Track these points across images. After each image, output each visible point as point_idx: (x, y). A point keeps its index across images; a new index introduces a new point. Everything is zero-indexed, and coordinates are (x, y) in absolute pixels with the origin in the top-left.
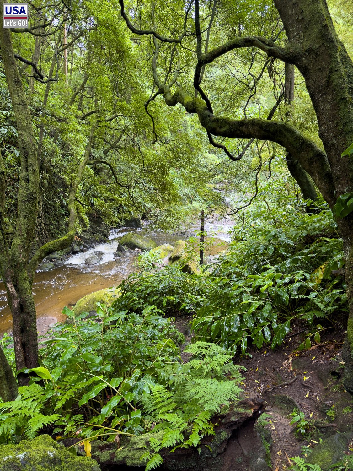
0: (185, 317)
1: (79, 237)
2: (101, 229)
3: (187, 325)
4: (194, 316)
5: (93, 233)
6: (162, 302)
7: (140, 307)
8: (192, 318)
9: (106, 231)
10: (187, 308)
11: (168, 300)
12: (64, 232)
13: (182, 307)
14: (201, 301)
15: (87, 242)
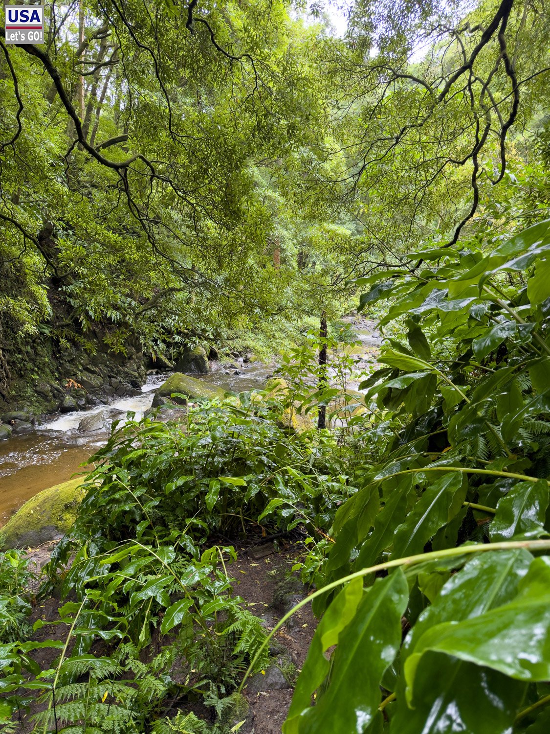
0: (281, 544)
1: (78, 382)
2: (126, 369)
3: (282, 574)
4: (310, 540)
5: (110, 377)
6: (204, 493)
7: (130, 512)
8: (300, 547)
9: (136, 374)
10: (285, 513)
11: (225, 491)
12: (47, 370)
13: (268, 511)
14: (330, 491)
15: (94, 393)
